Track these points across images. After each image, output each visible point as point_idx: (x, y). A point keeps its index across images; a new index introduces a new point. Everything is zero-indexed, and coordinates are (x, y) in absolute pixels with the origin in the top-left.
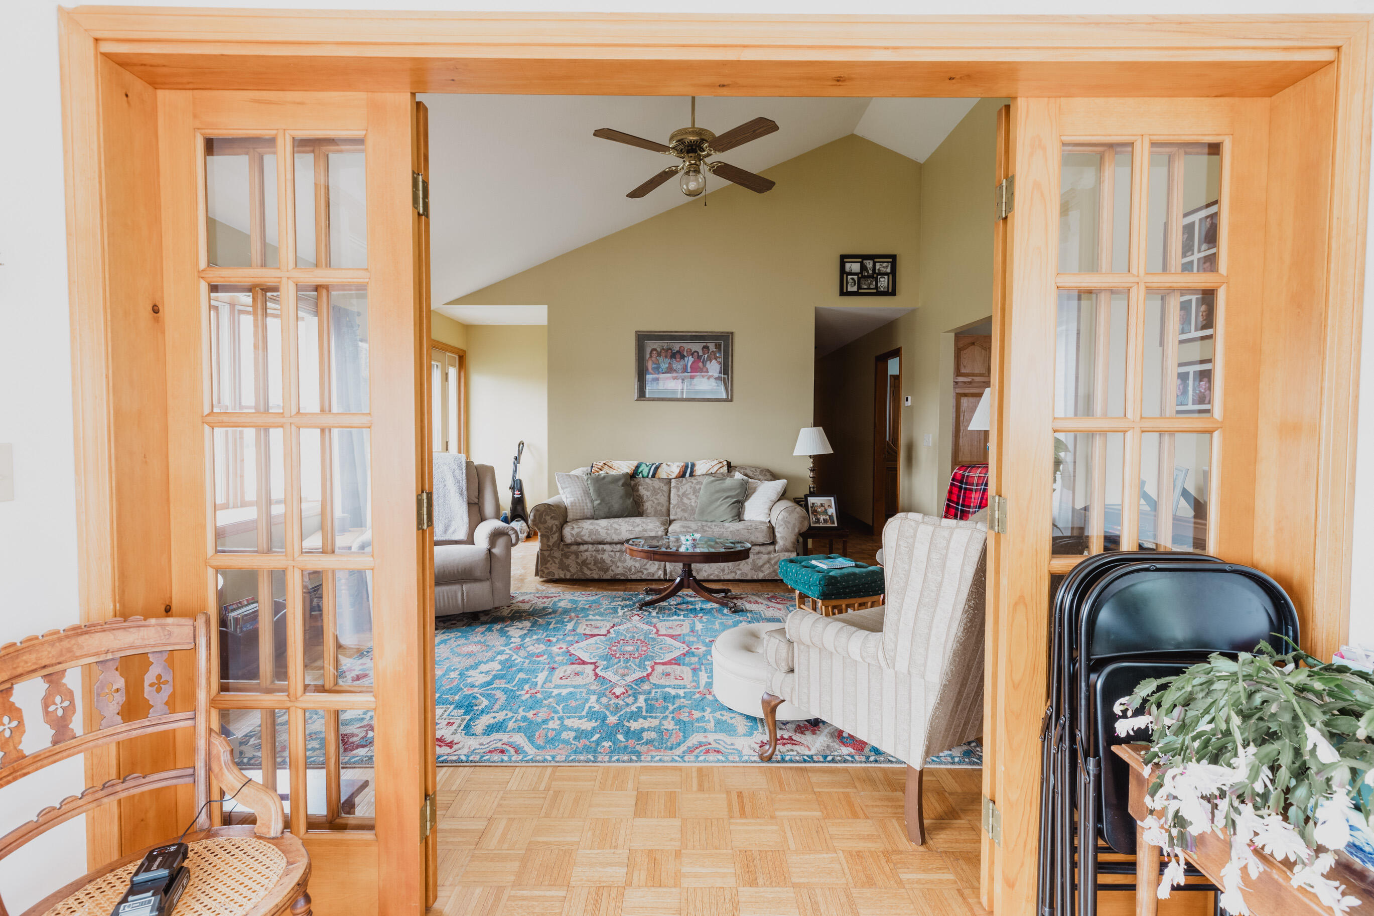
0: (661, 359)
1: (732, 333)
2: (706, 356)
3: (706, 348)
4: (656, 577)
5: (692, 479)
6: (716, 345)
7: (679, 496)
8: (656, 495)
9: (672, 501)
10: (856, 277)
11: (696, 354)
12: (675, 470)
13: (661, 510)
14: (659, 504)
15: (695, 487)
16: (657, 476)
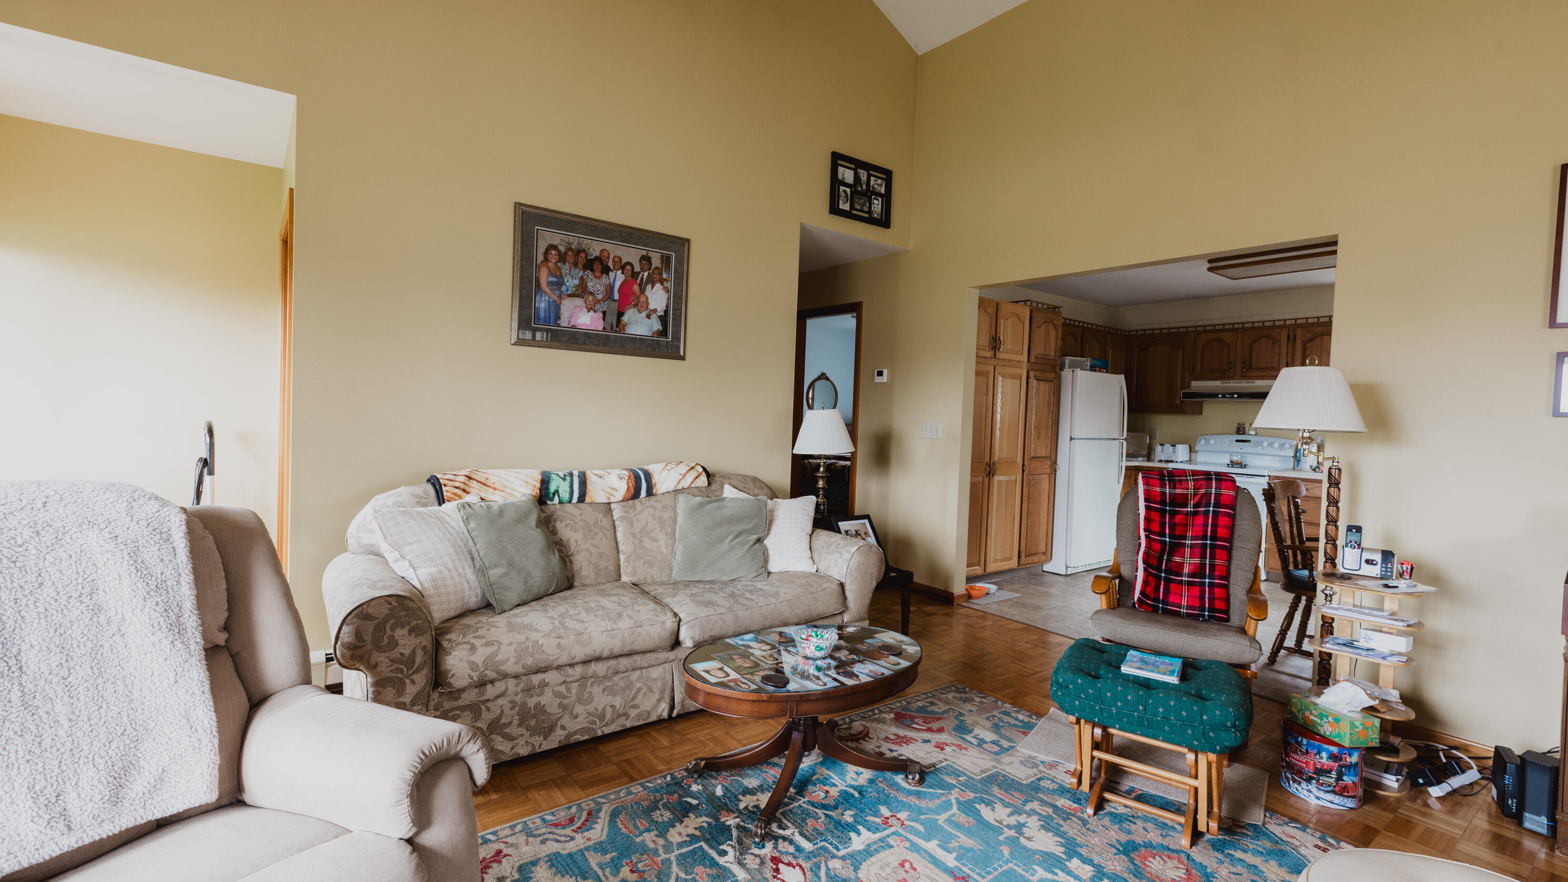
0: (565, 268)
1: (688, 241)
2: (646, 274)
3: (646, 259)
5: (653, 499)
6: (662, 257)
7: (634, 536)
8: (593, 538)
9: (621, 547)
10: (848, 190)
11: (628, 267)
12: (622, 487)
13: (606, 568)
14: (601, 555)
15: (661, 517)
16: (588, 499)
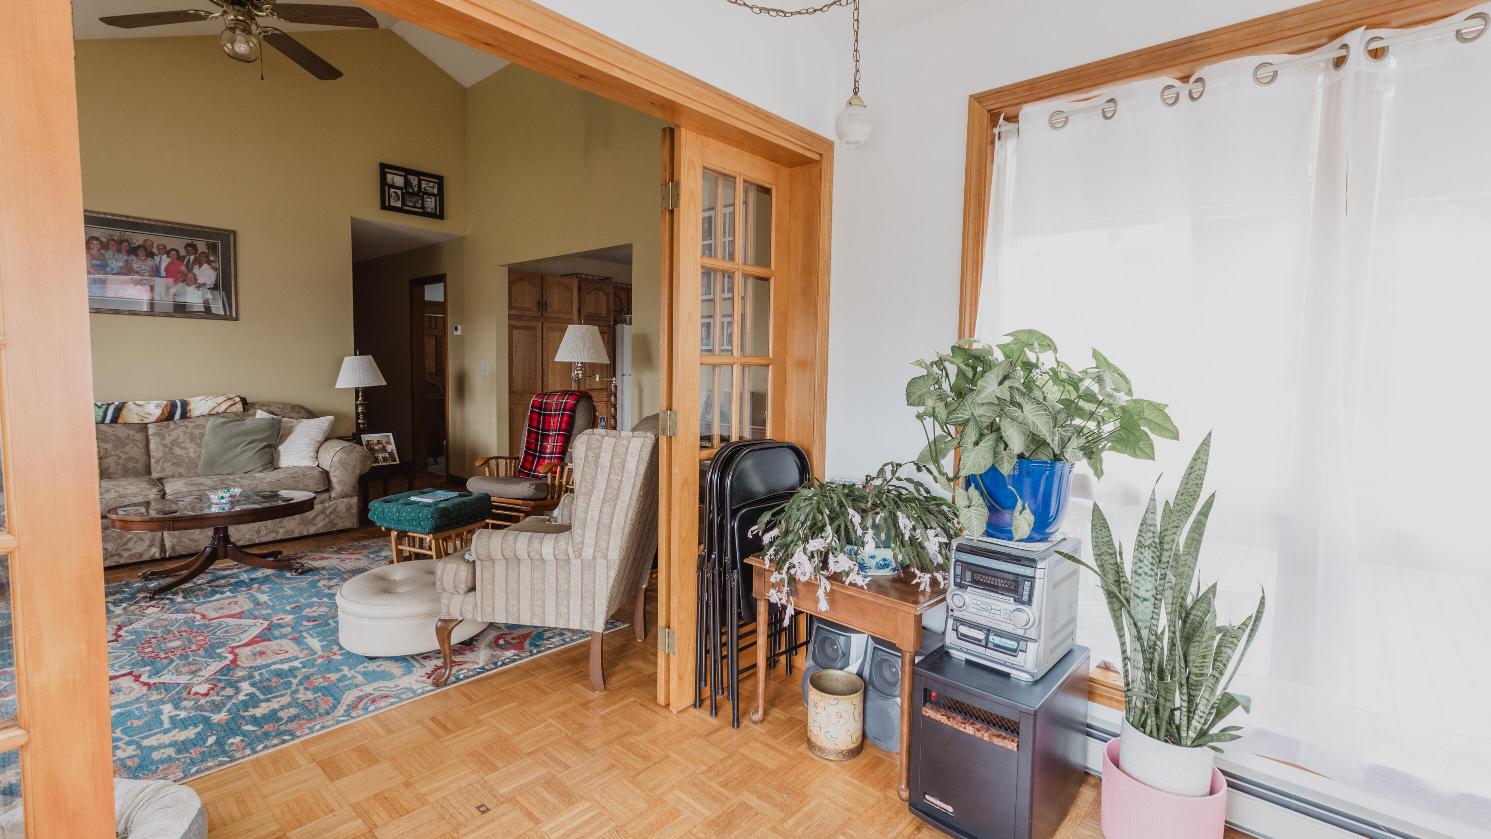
0: (109, 254)
1: (234, 232)
2: (192, 257)
3: (191, 247)
4: (146, 557)
5: (186, 422)
6: (208, 245)
7: (165, 446)
8: (123, 447)
9: (153, 454)
10: (399, 192)
11: (174, 253)
12: (154, 410)
13: (134, 467)
14: (130, 459)
15: (192, 433)
16: (120, 420)
